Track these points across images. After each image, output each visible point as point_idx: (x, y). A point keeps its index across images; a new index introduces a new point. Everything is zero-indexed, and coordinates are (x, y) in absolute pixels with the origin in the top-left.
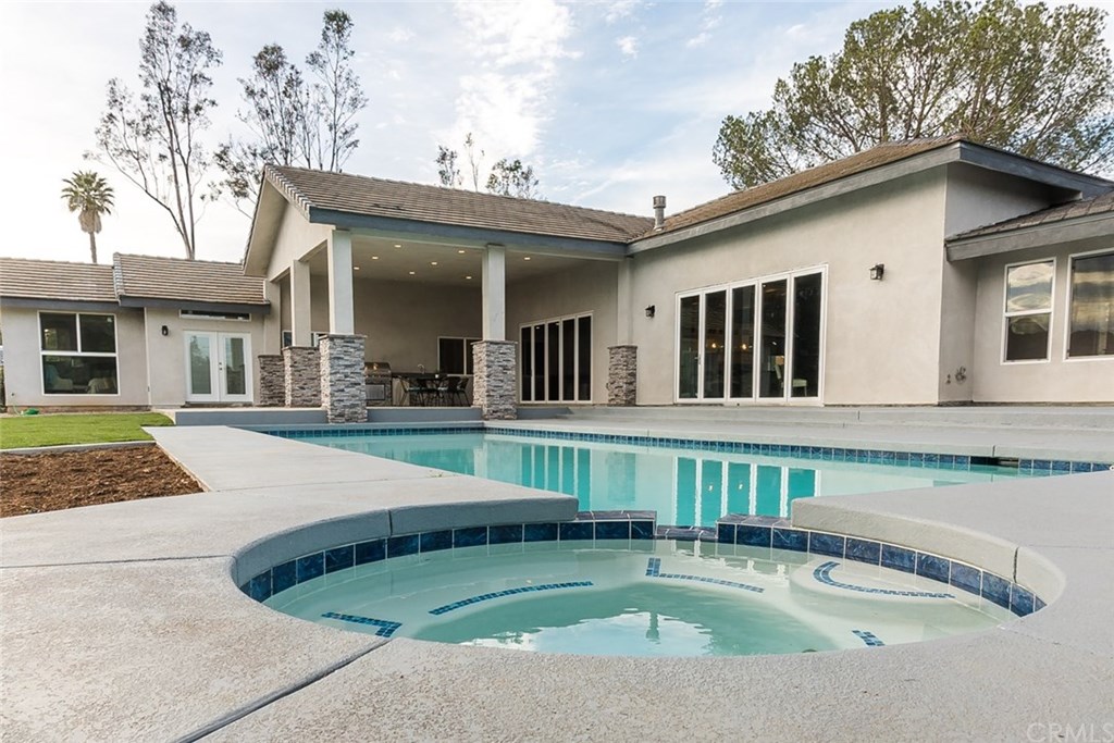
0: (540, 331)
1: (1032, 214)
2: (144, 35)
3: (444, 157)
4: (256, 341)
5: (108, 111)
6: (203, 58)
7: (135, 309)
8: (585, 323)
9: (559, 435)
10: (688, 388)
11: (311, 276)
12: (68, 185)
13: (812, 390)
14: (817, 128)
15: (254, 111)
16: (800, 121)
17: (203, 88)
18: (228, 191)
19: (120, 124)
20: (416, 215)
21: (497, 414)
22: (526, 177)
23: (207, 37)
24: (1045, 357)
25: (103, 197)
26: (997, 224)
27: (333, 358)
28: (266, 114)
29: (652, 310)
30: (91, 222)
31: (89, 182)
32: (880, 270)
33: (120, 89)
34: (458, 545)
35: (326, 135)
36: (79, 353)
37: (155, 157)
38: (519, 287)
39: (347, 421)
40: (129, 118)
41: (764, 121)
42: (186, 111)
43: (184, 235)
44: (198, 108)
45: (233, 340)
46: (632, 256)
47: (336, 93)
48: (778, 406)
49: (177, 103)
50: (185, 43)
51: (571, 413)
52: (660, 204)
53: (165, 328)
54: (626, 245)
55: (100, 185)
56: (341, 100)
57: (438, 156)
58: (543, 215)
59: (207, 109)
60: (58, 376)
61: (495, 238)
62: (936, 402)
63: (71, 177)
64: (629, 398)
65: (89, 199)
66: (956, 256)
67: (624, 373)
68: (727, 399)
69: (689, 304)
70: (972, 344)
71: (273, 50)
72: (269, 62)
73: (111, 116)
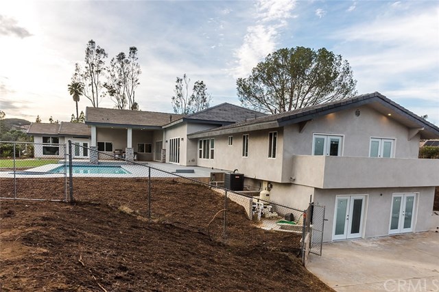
2: (86, 49)
3: (178, 81)
5: (75, 72)
6: (103, 55)
7: (63, 136)
8: (162, 142)
10: (170, 159)
12: (70, 87)
13: (179, 161)
15: (110, 76)
17: (102, 64)
18: (108, 94)
23: (104, 50)
24: (202, 158)
25: (80, 90)
29: (167, 141)
30: (76, 99)
31: (76, 86)
32: (183, 139)
33: (79, 65)
36: (51, 146)
39: (93, 164)
40: (81, 74)
42: (97, 71)
44: (100, 71)
45: (84, 144)
49: (95, 69)
50: (98, 51)
54: (161, 127)
55: (79, 87)
59: (103, 71)
61: (130, 126)
62: (186, 165)
63: (71, 84)
65: (76, 90)
66: (189, 138)
67: (163, 155)
68: (173, 162)
69: (170, 141)
71: (122, 54)
72: (121, 57)
73: (76, 74)
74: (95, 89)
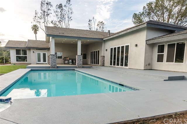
2: (41, 3)
3: (90, 21)
4: (48, 54)
5: (35, 15)
6: (50, 6)
7: (30, 49)
10: (111, 64)
11: (55, 43)
12: (32, 27)
13: (127, 65)
17: (50, 11)
19: (37, 17)
21: (79, 67)
23: (50, 3)
24: (163, 62)
25: (37, 28)
27: (51, 58)
28: (57, 15)
29: (107, 50)
30: (36, 33)
31: (35, 26)
32: (136, 45)
33: (37, 11)
35: (67, 18)
36: (21, 55)
41: (142, 14)
42: (47, 15)
44: (49, 14)
45: (43, 54)
46: (104, 40)
47: (68, 11)
48: (122, 68)
49: (46, 14)
50: (47, 4)
52: (109, 31)
53: (33, 52)
55: (37, 26)
56: (69, 13)
62: (143, 69)
63: (33, 25)
64: (103, 65)
65: (35, 29)
66: (147, 43)
67: (102, 61)
68: (116, 66)
69: (112, 49)
70: (152, 59)
71: (61, 4)
72: (60, 6)
73: (35, 16)
74: (46, 24)
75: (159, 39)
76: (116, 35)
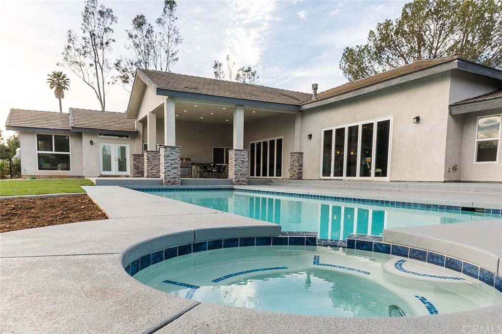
0: (259, 145)
1: (490, 94)
2: (83, 10)
3: (216, 65)
4: (132, 148)
5: (68, 44)
6: (109, 20)
7: (78, 133)
8: (280, 142)
9: (267, 192)
10: (326, 172)
11: (157, 119)
12: (50, 77)
13: (384, 174)
14: (388, 53)
15: (132, 45)
16: (380, 50)
17: (109, 33)
18: (120, 81)
19: (73, 50)
20: (204, 92)
21: (239, 182)
22: (253, 75)
23: (111, 11)
24: (495, 160)
25: (65, 83)
26: (474, 98)
27: (166, 156)
28: (137, 46)
29: (310, 136)
30: (59, 94)
31: (59, 76)
32: (418, 119)
33: (73, 34)
34: (225, 247)
35: (164, 55)
36: (54, 152)
37: (88, 65)
38: (250, 125)
39: (172, 184)
40: (77, 47)
41: (363, 50)
42: (102, 44)
43: (101, 100)
44: (107, 43)
45: (121, 147)
46: (302, 111)
47: (169, 36)
48: (368, 181)
49: (98, 41)
50: (101, 13)
51: (272, 182)
52: (315, 87)
53: (91, 142)
54: (299, 106)
55: (64, 77)
56: (171, 40)
57: (214, 65)
58: (262, 92)
59: (111, 43)
60: (45, 162)
61: (240, 103)
62: (443, 180)
63: (51, 74)
64: (299, 176)
65: (59, 83)
66: (454, 113)
67: (297, 165)
68: (344, 177)
69: (328, 134)
70: (460, 154)
71: (141, 17)
73: (69, 47)
74: (99, 71)
75: (494, 101)
76: (351, 93)
